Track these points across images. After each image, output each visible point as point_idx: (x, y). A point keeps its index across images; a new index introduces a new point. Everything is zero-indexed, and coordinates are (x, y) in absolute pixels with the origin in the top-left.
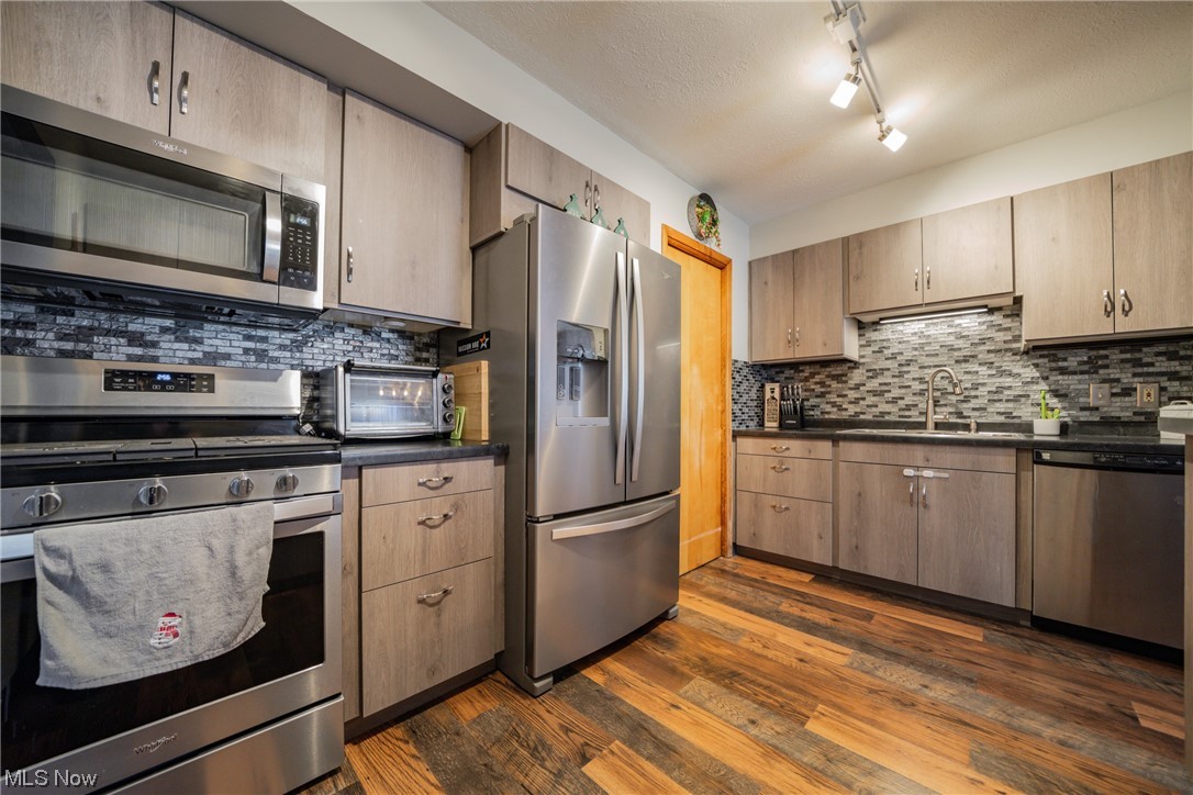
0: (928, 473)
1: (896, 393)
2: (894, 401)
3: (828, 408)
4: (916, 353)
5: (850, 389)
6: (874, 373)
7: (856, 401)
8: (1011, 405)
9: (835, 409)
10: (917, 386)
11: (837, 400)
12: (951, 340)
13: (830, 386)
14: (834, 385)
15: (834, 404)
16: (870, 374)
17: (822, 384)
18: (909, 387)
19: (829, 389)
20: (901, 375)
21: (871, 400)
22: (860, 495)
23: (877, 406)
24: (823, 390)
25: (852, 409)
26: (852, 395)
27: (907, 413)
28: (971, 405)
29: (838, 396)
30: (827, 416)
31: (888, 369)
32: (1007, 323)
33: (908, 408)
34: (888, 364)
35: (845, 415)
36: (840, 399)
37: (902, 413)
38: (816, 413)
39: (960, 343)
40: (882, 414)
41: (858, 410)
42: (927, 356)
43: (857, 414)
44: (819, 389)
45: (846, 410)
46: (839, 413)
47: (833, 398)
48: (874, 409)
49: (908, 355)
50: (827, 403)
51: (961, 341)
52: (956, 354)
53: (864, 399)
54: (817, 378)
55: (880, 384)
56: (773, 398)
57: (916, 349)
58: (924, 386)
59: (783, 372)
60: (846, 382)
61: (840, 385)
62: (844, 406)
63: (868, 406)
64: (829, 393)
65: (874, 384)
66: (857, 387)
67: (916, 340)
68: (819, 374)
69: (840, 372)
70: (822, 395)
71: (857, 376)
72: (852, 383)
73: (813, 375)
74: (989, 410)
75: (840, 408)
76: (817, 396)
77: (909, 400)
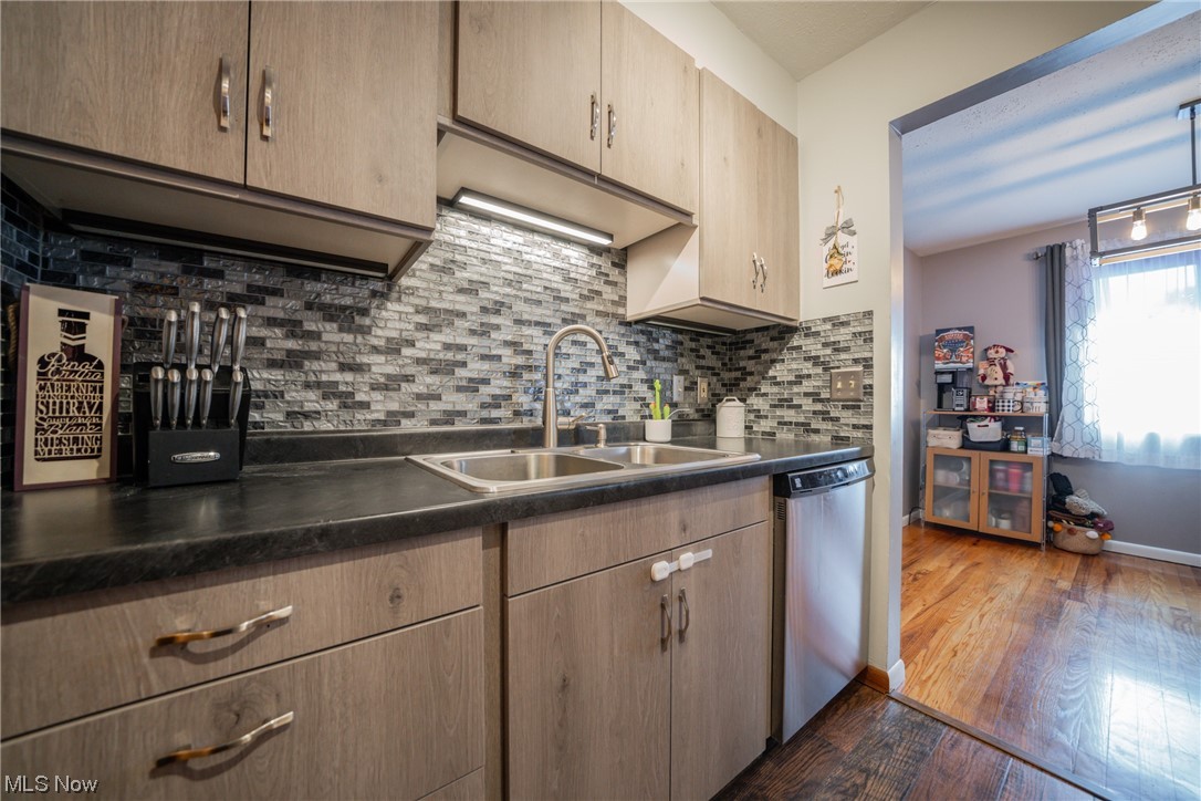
0: (687, 559)
1: (476, 368)
2: (472, 386)
3: (311, 400)
4: (508, 290)
5: (376, 350)
6: (435, 320)
7: (389, 385)
8: (617, 399)
9: (332, 405)
10: (510, 359)
11: (338, 377)
12: (556, 280)
13: (316, 336)
14: (331, 333)
15: (329, 391)
16: (422, 319)
17: (292, 327)
18: (499, 358)
19: (314, 346)
20: (484, 331)
21: (425, 381)
22: (565, 685)
23: (438, 398)
24: (291, 344)
25: (381, 405)
26: (381, 366)
27: (495, 413)
28: (578, 399)
29: (343, 367)
30: (307, 426)
31: (463, 315)
32: (614, 274)
33: (496, 401)
34: (461, 302)
35: (360, 422)
36: (349, 377)
37: (485, 414)
38: (270, 418)
39: (567, 290)
40: (450, 416)
41: (394, 406)
42: (527, 300)
43: (393, 418)
44: (278, 341)
45: (365, 405)
46: (344, 414)
47: (329, 372)
48: (434, 405)
49: (498, 291)
50: (307, 386)
51: (568, 287)
52: (564, 307)
53: (409, 379)
54: (275, 307)
55: (447, 347)
56: (79, 354)
57: (509, 283)
58: (520, 360)
59: (127, 263)
60: (365, 331)
61: (348, 338)
62: (360, 397)
63: (419, 397)
64: (316, 356)
65: (431, 345)
66: (393, 348)
67: (509, 266)
68: (276, 292)
69: (348, 301)
70: (292, 361)
71: (393, 318)
72: (379, 336)
73: (255, 296)
74: (599, 406)
75: (348, 401)
76: (272, 364)
77: (499, 385)
